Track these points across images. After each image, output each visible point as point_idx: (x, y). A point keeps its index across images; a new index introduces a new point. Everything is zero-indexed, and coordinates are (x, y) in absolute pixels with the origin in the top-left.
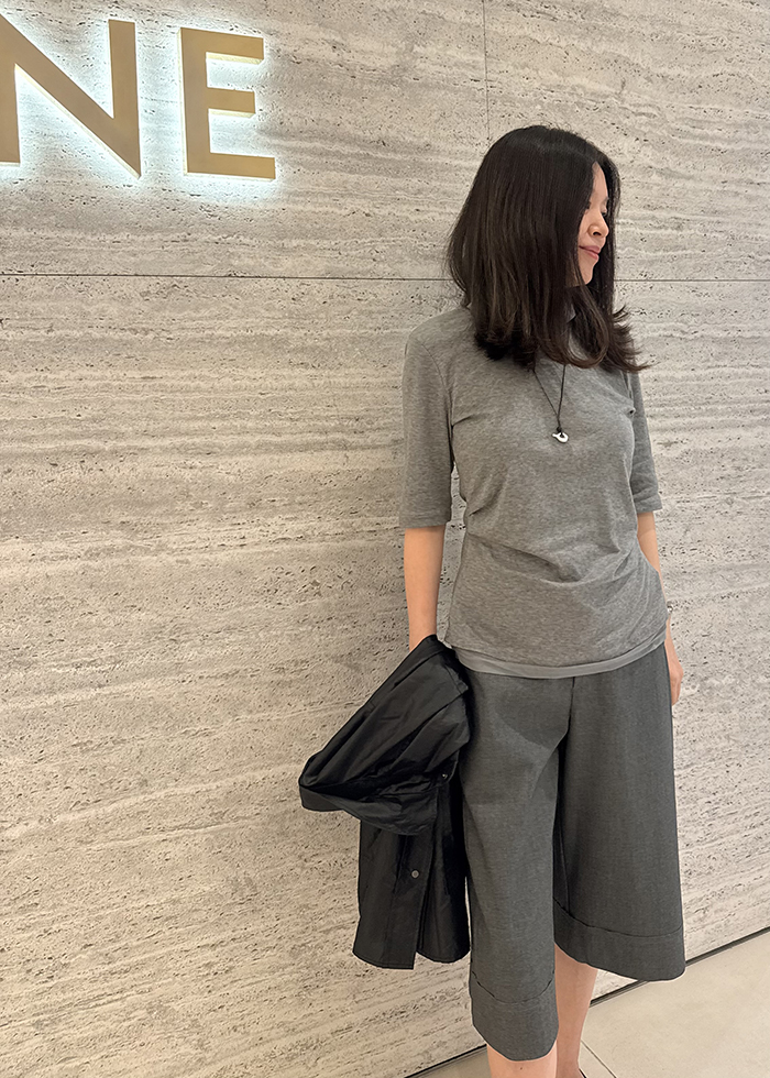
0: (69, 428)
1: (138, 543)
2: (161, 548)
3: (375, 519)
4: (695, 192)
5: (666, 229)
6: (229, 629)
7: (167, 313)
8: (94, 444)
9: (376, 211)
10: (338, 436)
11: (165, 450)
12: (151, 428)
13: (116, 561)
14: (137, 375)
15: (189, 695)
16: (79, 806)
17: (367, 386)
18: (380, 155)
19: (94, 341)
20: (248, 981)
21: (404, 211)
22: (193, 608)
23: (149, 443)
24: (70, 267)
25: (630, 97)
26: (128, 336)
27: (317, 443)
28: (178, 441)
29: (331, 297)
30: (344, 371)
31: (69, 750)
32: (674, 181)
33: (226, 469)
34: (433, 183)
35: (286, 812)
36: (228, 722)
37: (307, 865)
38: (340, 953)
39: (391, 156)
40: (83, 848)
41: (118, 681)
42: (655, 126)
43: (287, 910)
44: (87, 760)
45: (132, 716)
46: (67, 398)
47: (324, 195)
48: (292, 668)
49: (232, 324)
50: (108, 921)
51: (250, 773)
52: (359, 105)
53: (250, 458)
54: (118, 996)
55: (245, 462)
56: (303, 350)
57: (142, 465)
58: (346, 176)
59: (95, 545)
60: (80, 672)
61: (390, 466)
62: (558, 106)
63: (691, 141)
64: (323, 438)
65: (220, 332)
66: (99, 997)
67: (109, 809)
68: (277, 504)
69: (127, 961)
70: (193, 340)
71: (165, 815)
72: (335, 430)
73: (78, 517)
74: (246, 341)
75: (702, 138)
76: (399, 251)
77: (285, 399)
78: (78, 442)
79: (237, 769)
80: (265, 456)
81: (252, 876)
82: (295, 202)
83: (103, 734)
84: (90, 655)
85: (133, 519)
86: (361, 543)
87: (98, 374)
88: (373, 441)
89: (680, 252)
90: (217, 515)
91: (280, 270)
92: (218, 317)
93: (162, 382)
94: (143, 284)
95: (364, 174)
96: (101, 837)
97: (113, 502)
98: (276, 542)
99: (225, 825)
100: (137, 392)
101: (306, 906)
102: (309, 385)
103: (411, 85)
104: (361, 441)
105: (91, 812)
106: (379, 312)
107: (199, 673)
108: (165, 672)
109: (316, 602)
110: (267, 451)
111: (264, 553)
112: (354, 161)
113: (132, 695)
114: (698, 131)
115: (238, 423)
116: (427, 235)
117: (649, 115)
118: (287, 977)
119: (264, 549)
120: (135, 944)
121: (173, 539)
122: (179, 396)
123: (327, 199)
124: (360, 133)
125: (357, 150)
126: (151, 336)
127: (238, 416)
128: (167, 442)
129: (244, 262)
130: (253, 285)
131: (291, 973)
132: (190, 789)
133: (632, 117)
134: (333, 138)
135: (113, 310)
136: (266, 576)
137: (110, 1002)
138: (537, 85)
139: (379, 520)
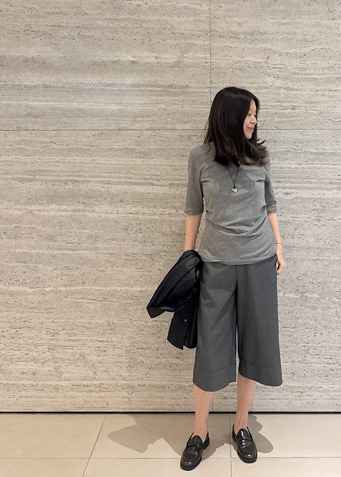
0: (70, 173)
1: (87, 209)
2: (94, 211)
3: (162, 210)
4: (301, 95)
5: (287, 110)
6: (112, 239)
7: (100, 141)
8: (77, 178)
9: (167, 108)
10: (151, 181)
11: (96, 182)
12: (93, 175)
13: (81, 213)
14: (90, 159)
15: (99, 258)
16: (65, 286)
17: (161, 165)
18: (170, 90)
19: (79, 149)
20: (112, 357)
21: (177, 107)
22: (102, 231)
23: (92, 179)
24: (74, 128)
25: (271, 62)
26: (89, 147)
27: (143, 183)
28: (100, 179)
29: (150, 136)
30: (153, 160)
31: (64, 268)
32: (291, 91)
33: (114, 189)
34: (189, 98)
35: (127, 303)
36: (110, 269)
37: (133, 323)
38: (142, 358)
39: (174, 90)
40: (65, 299)
41: (79, 250)
42: (283, 72)
43: (125, 337)
44: (68, 272)
45: (82, 261)
46: (71, 165)
47: (150, 104)
48: (131, 255)
49: (119, 144)
50: (70, 323)
51: (116, 287)
52: (163, 75)
53: (121, 186)
54: (71, 348)
55: (119, 187)
56: (140, 152)
57: (90, 186)
58: (158, 97)
59: (75, 208)
60: (68, 245)
61: (168, 192)
62: (239, 68)
63: (300, 76)
64: (145, 181)
65: (115, 147)
66: (66, 346)
67: (73, 289)
68: (129, 201)
69: (75, 338)
70: (107, 149)
71: (89, 294)
72: (149, 179)
73: (71, 199)
74: (122, 150)
75: (305, 74)
76: (175, 121)
77: (133, 168)
78: (73, 178)
79: (112, 285)
80: (126, 186)
81: (114, 322)
82: (141, 107)
83: (73, 265)
84: (71, 241)
85: (86, 201)
86: (157, 217)
87: (80, 158)
88: (163, 183)
89: (294, 119)
90: (111, 203)
91: (134, 128)
92: (114, 142)
93: (97, 161)
94: (93, 132)
95: (164, 96)
96: (70, 297)
97: (81, 196)
98: (128, 213)
99: (107, 302)
100: (90, 164)
101: (131, 337)
102: (142, 164)
103: (182, 67)
104: (158, 183)
105: (68, 288)
106: (167, 141)
107: (102, 251)
108: (92, 250)
109: (140, 234)
110: (127, 184)
111: (124, 217)
112: (160, 92)
113: (82, 255)
114: (304, 72)
115: (118, 175)
116: (185, 115)
117: (280, 68)
118: (123, 360)
119: (124, 215)
120: (77, 333)
121: (97, 209)
122: (102, 166)
123: (151, 105)
124: (163, 84)
125: (162, 89)
126: (95, 148)
127: (119, 172)
128: (97, 179)
129: (123, 126)
130: (126, 132)
131: (125, 359)
132: (97, 288)
133: (272, 70)
134: (154, 86)
135: (85, 140)
136: (125, 224)
137: (69, 349)
138: (231, 62)
139: (163, 210)
